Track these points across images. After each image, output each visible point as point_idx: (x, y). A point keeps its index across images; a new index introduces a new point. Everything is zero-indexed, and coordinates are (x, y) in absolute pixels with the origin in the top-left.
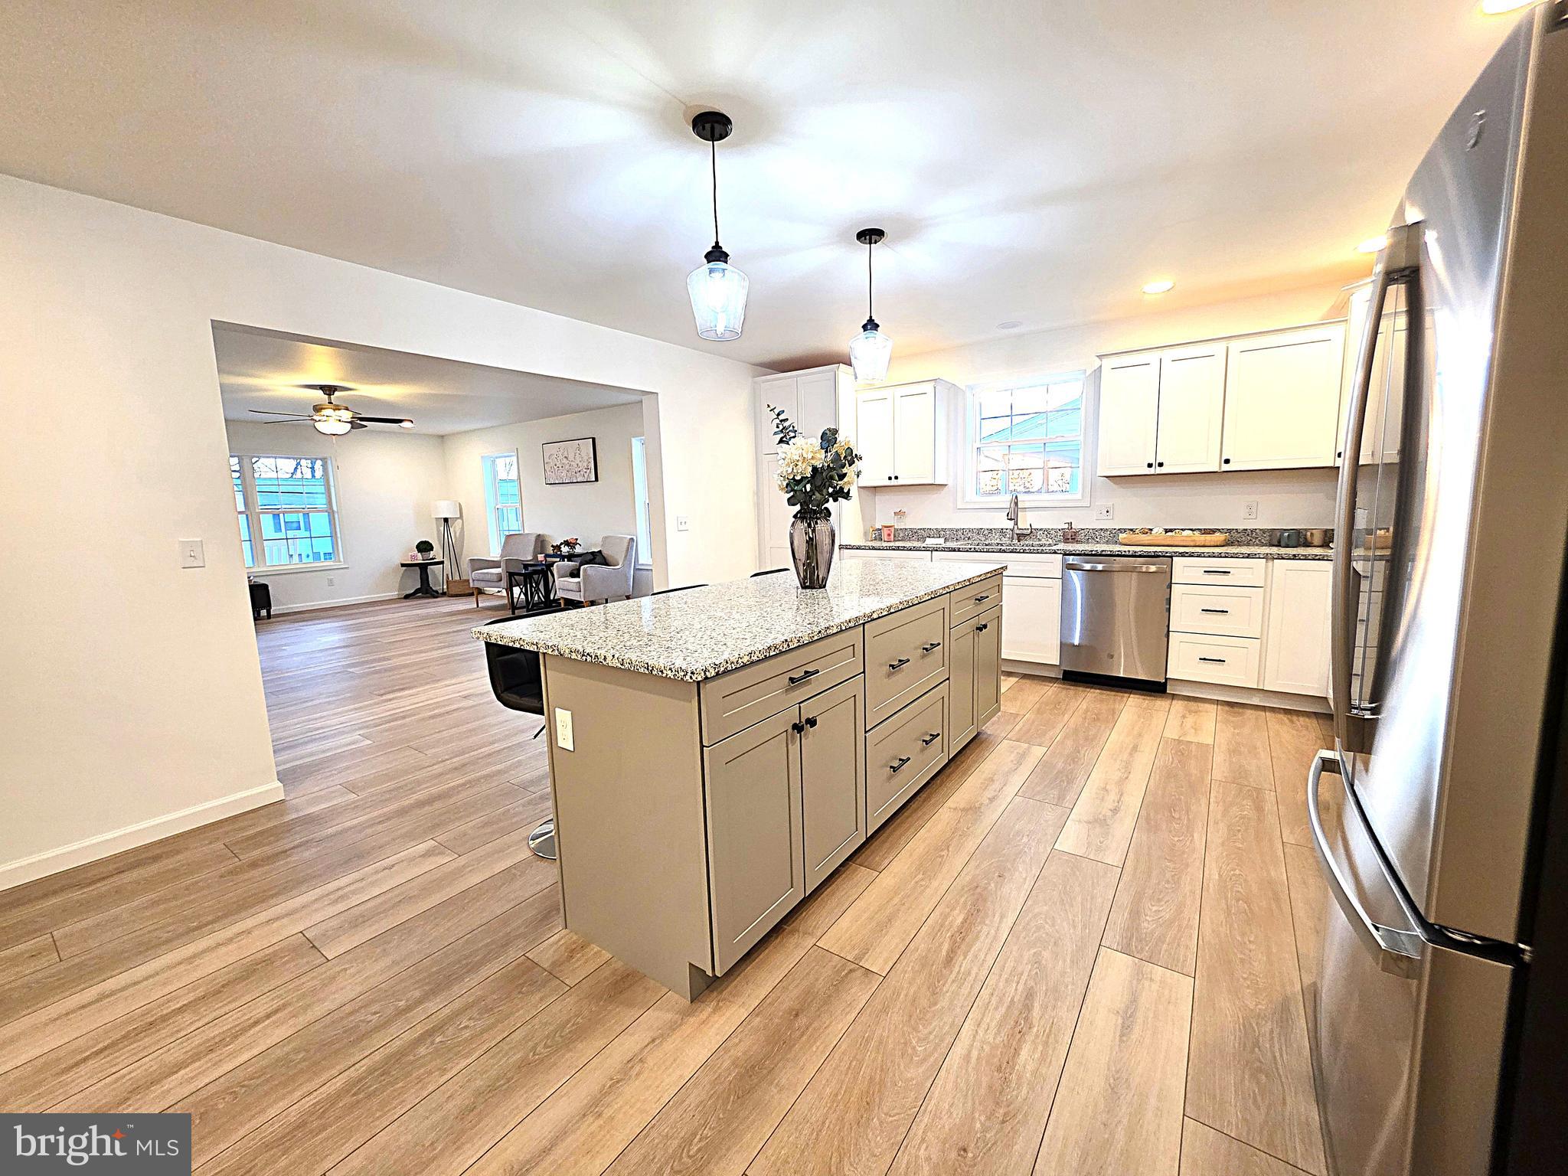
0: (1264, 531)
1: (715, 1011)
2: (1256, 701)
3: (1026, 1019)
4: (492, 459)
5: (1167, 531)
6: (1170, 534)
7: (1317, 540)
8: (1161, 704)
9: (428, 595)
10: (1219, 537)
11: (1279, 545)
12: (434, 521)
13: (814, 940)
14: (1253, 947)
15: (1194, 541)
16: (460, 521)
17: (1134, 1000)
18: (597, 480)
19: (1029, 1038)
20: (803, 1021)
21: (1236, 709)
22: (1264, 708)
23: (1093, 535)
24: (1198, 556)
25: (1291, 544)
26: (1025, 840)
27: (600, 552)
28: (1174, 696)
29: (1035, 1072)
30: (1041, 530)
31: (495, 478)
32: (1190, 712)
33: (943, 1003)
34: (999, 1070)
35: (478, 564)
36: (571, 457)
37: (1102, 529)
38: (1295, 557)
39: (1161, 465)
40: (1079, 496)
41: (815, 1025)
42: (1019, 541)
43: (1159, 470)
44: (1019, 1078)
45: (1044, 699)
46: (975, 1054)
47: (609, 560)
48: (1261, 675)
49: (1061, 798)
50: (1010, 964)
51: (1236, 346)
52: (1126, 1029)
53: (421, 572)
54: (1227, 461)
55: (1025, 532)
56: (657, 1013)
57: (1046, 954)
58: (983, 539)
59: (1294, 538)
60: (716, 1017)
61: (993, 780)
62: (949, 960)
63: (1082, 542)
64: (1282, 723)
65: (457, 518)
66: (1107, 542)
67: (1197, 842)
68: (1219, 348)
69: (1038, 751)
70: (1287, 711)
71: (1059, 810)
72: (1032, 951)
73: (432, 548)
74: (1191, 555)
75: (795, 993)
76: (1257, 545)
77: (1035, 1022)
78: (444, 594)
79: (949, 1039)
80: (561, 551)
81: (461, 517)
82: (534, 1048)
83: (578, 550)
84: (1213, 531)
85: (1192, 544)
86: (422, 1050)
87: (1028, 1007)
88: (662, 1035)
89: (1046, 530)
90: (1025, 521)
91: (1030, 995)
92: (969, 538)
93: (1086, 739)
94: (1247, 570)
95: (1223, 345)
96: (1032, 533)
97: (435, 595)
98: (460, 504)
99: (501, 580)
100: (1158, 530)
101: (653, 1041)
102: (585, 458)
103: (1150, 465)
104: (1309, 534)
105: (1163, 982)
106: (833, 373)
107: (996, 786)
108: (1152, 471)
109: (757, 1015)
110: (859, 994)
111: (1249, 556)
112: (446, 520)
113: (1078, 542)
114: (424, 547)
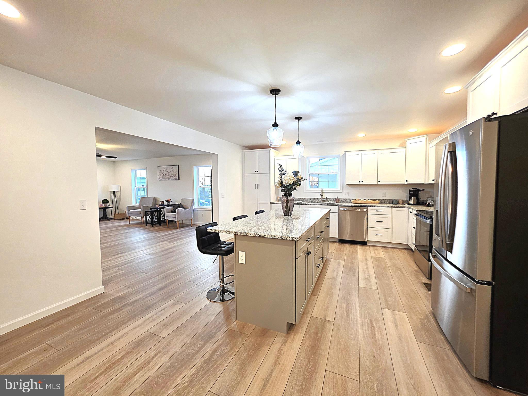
0: (388, 200)
1: (295, 335)
2: (390, 246)
3: (373, 327)
4: (135, 170)
5: (364, 199)
6: (365, 200)
7: (401, 203)
8: (367, 248)
9: (106, 219)
10: (377, 202)
11: (392, 204)
12: (109, 192)
13: (310, 315)
14: (415, 305)
15: (371, 202)
16: (120, 192)
17: (395, 320)
18: (179, 179)
19: (376, 330)
20: (319, 335)
21: (386, 248)
22: (392, 248)
23: (344, 200)
24: (375, 207)
25: (395, 203)
26: (351, 285)
27: (181, 204)
28: (369, 246)
29: (381, 338)
30: (329, 199)
31: (135, 176)
32: (375, 249)
33: (352, 326)
34: (373, 338)
35: (130, 208)
36: (169, 171)
37: (346, 199)
38: (398, 207)
39: (362, 182)
40: (339, 189)
41: (323, 335)
42: (323, 202)
43: (362, 183)
44: (378, 340)
45: (336, 248)
46: (366, 336)
47: (184, 206)
48: (392, 239)
49: (354, 274)
50: (363, 315)
51: (380, 151)
52: (396, 326)
53: (103, 211)
54: (379, 181)
55: (325, 199)
56: (278, 338)
57: (370, 311)
58: (312, 201)
59: (396, 202)
60: (296, 337)
61: (334, 270)
62: (348, 316)
63: (340, 203)
64: (398, 251)
65: (119, 191)
66: (347, 203)
67: (392, 281)
68: (376, 152)
69: (342, 262)
70: (398, 248)
71: (355, 277)
72: (367, 311)
73: (108, 202)
74: (373, 206)
75: (314, 328)
76: (386, 204)
77: (376, 327)
78: (112, 219)
79: (358, 334)
80: (164, 204)
81: (120, 191)
82: (249, 351)
83: (171, 203)
84: (376, 200)
85: (371, 203)
86: (215, 357)
87: (372, 324)
88: (284, 343)
89: (330, 199)
90: (325, 196)
91: (371, 321)
92: (308, 201)
93: (353, 258)
94: (387, 210)
95: (377, 151)
96: (326, 200)
97: (109, 219)
98: (120, 186)
99: (141, 214)
100: (362, 199)
101: (282, 345)
102: (175, 172)
103: (360, 182)
104: (399, 201)
105: (400, 315)
106: (269, 151)
107: (336, 271)
108: (360, 183)
109: (307, 335)
110: (330, 327)
111: (387, 207)
112: (114, 192)
113: (340, 202)
114: (105, 201)
